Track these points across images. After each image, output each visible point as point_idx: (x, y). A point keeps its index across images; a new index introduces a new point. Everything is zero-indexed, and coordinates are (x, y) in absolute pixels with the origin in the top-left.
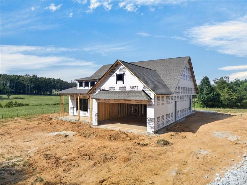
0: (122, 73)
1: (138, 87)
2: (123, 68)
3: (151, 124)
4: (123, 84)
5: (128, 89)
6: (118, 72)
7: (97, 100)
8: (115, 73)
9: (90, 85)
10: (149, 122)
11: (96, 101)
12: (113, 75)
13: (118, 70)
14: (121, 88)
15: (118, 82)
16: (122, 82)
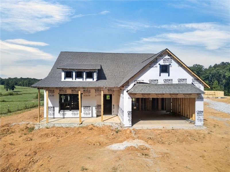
0: (168, 64)
1: (186, 80)
2: (169, 59)
3: (201, 117)
4: (169, 76)
5: (175, 82)
6: (161, 62)
7: (132, 95)
8: (158, 64)
9: (84, 76)
10: (198, 115)
11: (129, 97)
12: (155, 65)
13: (162, 60)
14: (166, 80)
15: (161, 74)
16: (167, 74)
